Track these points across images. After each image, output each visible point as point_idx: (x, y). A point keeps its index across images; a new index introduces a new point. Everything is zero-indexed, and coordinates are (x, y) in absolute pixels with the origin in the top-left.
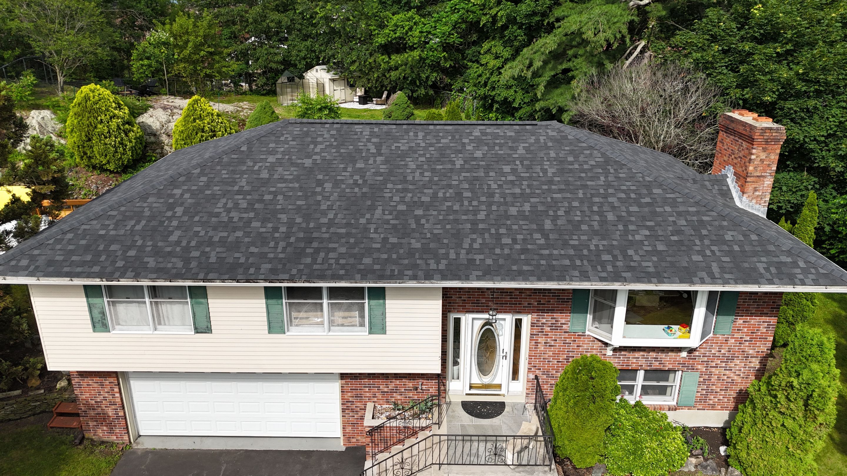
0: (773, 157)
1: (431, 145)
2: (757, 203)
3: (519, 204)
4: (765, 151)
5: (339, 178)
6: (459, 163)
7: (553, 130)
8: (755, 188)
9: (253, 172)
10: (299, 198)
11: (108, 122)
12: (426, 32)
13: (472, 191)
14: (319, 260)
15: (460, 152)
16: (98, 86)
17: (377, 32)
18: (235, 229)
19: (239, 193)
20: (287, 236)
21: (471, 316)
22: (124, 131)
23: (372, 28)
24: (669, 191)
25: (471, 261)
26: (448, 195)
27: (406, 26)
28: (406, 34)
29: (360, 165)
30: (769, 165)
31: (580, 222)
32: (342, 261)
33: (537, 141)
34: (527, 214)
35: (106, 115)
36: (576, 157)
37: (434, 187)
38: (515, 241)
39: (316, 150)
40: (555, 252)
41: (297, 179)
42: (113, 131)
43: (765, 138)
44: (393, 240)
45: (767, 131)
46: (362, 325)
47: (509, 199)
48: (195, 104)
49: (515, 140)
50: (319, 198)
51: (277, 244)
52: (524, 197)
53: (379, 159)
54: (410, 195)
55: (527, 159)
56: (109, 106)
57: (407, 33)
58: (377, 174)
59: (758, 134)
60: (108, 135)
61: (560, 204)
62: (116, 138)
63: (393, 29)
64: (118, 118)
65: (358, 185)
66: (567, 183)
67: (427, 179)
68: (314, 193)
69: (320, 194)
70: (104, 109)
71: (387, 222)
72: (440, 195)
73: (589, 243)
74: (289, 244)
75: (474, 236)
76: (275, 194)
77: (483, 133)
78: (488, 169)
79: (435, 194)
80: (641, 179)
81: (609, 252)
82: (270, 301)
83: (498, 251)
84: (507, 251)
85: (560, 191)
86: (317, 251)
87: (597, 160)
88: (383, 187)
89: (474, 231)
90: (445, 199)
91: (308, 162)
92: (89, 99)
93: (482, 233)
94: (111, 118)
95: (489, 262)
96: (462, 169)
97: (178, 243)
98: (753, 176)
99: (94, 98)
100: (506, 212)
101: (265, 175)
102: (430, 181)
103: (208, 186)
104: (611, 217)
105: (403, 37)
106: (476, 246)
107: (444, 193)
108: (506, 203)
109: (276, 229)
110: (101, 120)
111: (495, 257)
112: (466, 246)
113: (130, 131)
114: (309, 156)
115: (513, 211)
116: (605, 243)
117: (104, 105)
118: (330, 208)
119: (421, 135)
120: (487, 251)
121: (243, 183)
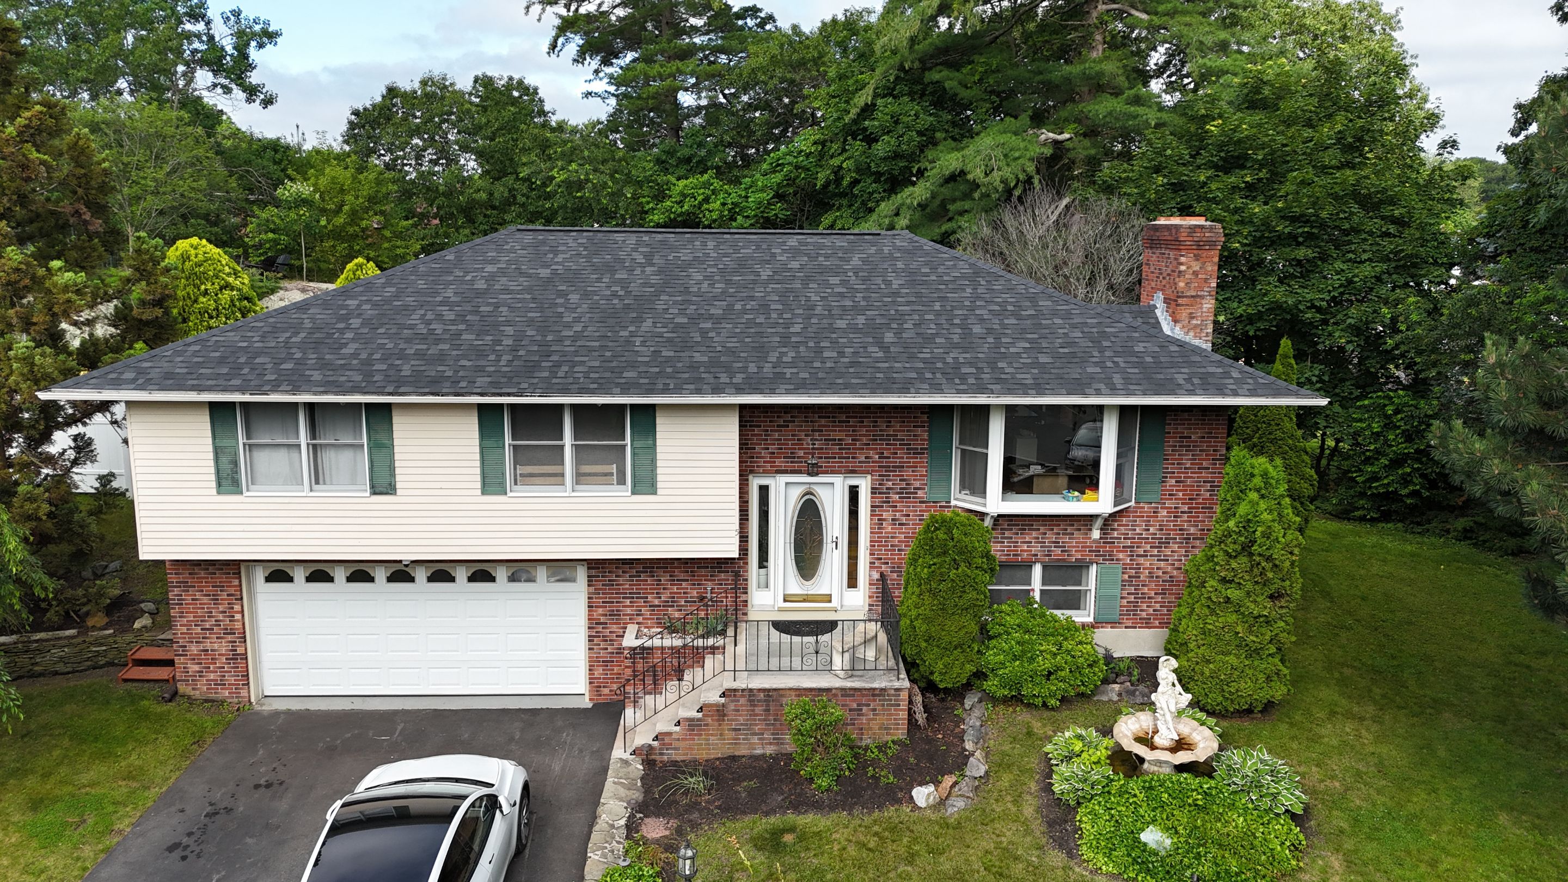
0: (1210, 269)
1: (726, 255)
2: (1195, 336)
3: (849, 317)
4: (1197, 260)
5: (589, 289)
6: (765, 273)
7: (903, 240)
8: (1191, 313)
9: (463, 282)
10: (531, 310)
11: (216, 295)
12: (732, 203)
13: (783, 303)
15: (768, 262)
16: (204, 242)
17: (651, 205)
18: (438, 341)
19: (442, 304)
20: (514, 349)
21: (783, 479)
22: (239, 309)
23: (644, 200)
24: (1061, 303)
25: (779, 375)
26: (748, 307)
27: (699, 195)
28: (700, 208)
29: (621, 275)
30: (1206, 280)
31: (935, 335)
32: (594, 375)
33: (880, 251)
34: (860, 326)
35: (213, 284)
36: (934, 269)
37: (728, 299)
38: (841, 354)
39: (556, 260)
40: (898, 365)
41: (529, 290)
42: (224, 308)
43: (1196, 239)
44: (668, 353)
45: (1197, 230)
46: (622, 481)
47: (835, 312)
48: (357, 270)
49: (846, 251)
50: (561, 310)
51: (499, 357)
53: (649, 269)
54: (693, 307)
55: (863, 270)
56: (220, 271)
57: (700, 204)
58: (645, 285)
59: (1186, 234)
60: (214, 313)
61: (907, 317)
62: (227, 318)
63: (678, 199)
64: (232, 290)
65: (618, 297)
66: (918, 295)
67: (720, 290)
68: (554, 305)
69: (562, 305)
70: (211, 273)
71: (660, 335)
72: (738, 306)
73: (945, 356)
74: (517, 358)
75: (784, 350)
76: (497, 306)
77: (803, 243)
78: (806, 281)
79: (730, 306)
80: (1023, 291)
81: (971, 364)
82: (488, 443)
83: (817, 364)
84: (829, 364)
85: (909, 303)
86: (558, 365)
87: (962, 271)
88: (654, 298)
89: (784, 344)
90: (745, 311)
91: (544, 273)
92: (188, 258)
93: (796, 346)
94: (221, 289)
95: (804, 375)
96: (770, 280)
97: (355, 355)
98: (1186, 297)
99: (196, 257)
100: (831, 324)
101: (481, 285)
102: (724, 293)
103: (397, 296)
104: (977, 329)
105: (694, 214)
106: (787, 359)
107: (744, 305)
108: (831, 316)
109: (497, 342)
110: (206, 290)
111: (812, 370)
112: (772, 359)
113: (249, 311)
114: (547, 266)
115: (841, 324)
116: (967, 355)
117: (211, 268)
118: (577, 320)
119: (711, 244)
120: (801, 364)
121: (449, 293)
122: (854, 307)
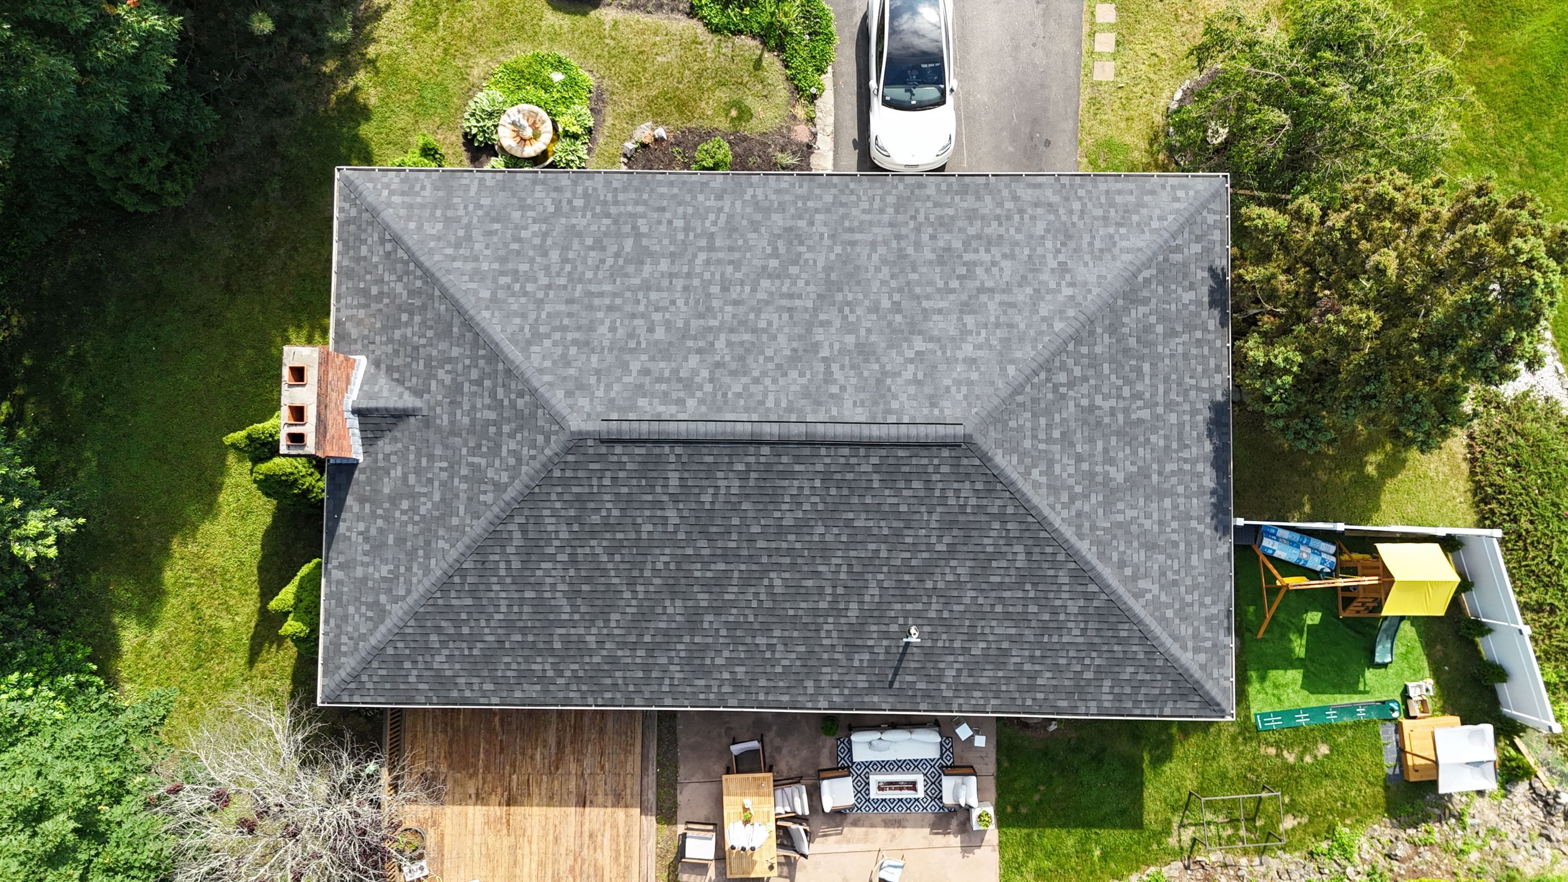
1: (756, 381)
10: (919, 283)
13: (709, 295)
14: (878, 199)
15: (718, 365)
20: (918, 230)
25: (719, 198)
29: (850, 339)
31: (592, 248)
32: (854, 198)
33: (608, 387)
36: (564, 355)
37: (755, 301)
38: (670, 222)
40: (630, 208)
44: (802, 224)
47: (665, 283)
49: (639, 389)
50: (893, 284)
51: (927, 218)
52: (647, 287)
53: (825, 352)
54: (784, 289)
65: (848, 304)
68: (900, 290)
71: (810, 249)
72: (747, 289)
74: (914, 218)
75: (713, 229)
77: (680, 402)
79: (754, 290)
83: (690, 210)
84: (680, 210)
85: (601, 295)
89: (712, 236)
90: (742, 283)
95: (701, 198)
100: (673, 263)
102: (758, 312)
106: (712, 217)
107: (742, 291)
108: (671, 275)
109: (933, 237)
111: (694, 203)
112: (723, 217)
116: (574, 221)
118: (878, 270)
120: (702, 210)
121: (992, 306)
122: (649, 289)
